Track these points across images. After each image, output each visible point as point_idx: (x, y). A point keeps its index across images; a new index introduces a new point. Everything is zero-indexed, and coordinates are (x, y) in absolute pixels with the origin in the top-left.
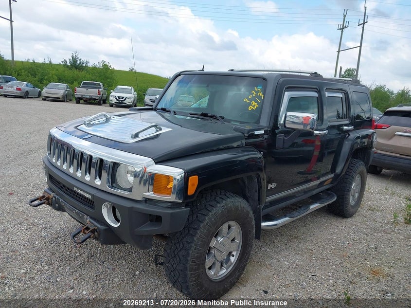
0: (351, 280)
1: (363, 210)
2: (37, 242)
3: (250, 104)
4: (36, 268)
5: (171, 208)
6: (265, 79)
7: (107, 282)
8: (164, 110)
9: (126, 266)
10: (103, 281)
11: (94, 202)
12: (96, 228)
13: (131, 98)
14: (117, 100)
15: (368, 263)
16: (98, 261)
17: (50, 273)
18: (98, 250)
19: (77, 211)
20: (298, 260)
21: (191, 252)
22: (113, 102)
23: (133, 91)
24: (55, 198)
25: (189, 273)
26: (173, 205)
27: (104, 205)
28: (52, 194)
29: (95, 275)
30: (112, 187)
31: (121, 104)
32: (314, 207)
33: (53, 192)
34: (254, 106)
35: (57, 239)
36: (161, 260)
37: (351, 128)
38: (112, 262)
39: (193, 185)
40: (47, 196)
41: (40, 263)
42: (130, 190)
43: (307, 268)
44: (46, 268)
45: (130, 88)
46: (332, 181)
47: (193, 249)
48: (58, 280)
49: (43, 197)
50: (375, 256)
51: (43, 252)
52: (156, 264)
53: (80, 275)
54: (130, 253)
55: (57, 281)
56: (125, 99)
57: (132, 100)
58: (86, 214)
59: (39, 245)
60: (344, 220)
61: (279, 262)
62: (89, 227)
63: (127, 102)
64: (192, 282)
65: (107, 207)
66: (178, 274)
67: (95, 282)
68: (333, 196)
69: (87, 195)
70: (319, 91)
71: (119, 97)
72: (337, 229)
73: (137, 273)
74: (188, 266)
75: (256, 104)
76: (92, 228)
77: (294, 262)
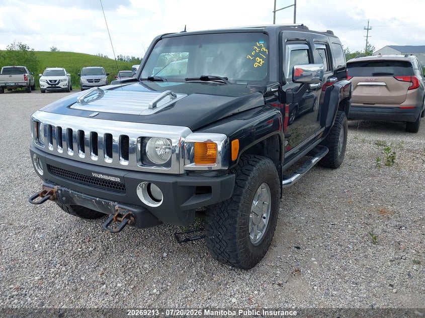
0: (366, 222)
1: (346, 160)
2: (36, 246)
3: (254, 61)
4: (51, 272)
5: (217, 176)
6: (265, 33)
7: (138, 270)
8: (151, 79)
9: (150, 251)
10: (133, 270)
11: (124, 186)
12: (131, 213)
13: (65, 80)
14: (49, 84)
15: (372, 205)
16: (116, 251)
17: (71, 274)
18: (110, 241)
19: (98, 199)
20: (313, 213)
21: (238, 219)
22: (45, 87)
23: (66, 73)
24: (61, 190)
25: (238, 241)
26: (220, 173)
27: (140, 186)
28: (56, 187)
29: (121, 266)
30: (143, 165)
31: (54, 88)
32: (315, 160)
33: (55, 185)
34: (259, 63)
35: (57, 238)
36: (183, 237)
37: (335, 79)
38: (131, 250)
39: (236, 149)
40: (49, 190)
41: (52, 265)
42: (168, 164)
43: (324, 219)
44: (64, 269)
45: (61, 69)
46: (323, 135)
47: (239, 216)
48: (82, 278)
49: (45, 192)
50: (374, 198)
51: (49, 254)
52: (180, 243)
53: (105, 269)
54: (147, 237)
55: (82, 280)
56: (59, 83)
57: (67, 82)
58: (111, 201)
59: (40, 247)
60: (334, 171)
61: (295, 218)
62: (121, 213)
63: (61, 85)
64: (240, 249)
65: (142, 187)
66: (225, 244)
67: (125, 272)
68: (326, 149)
69: (112, 179)
70: (308, 44)
71: (51, 81)
72: (332, 180)
73: (165, 255)
74: (236, 233)
75: (261, 60)
76: (125, 214)
77: (309, 216)
